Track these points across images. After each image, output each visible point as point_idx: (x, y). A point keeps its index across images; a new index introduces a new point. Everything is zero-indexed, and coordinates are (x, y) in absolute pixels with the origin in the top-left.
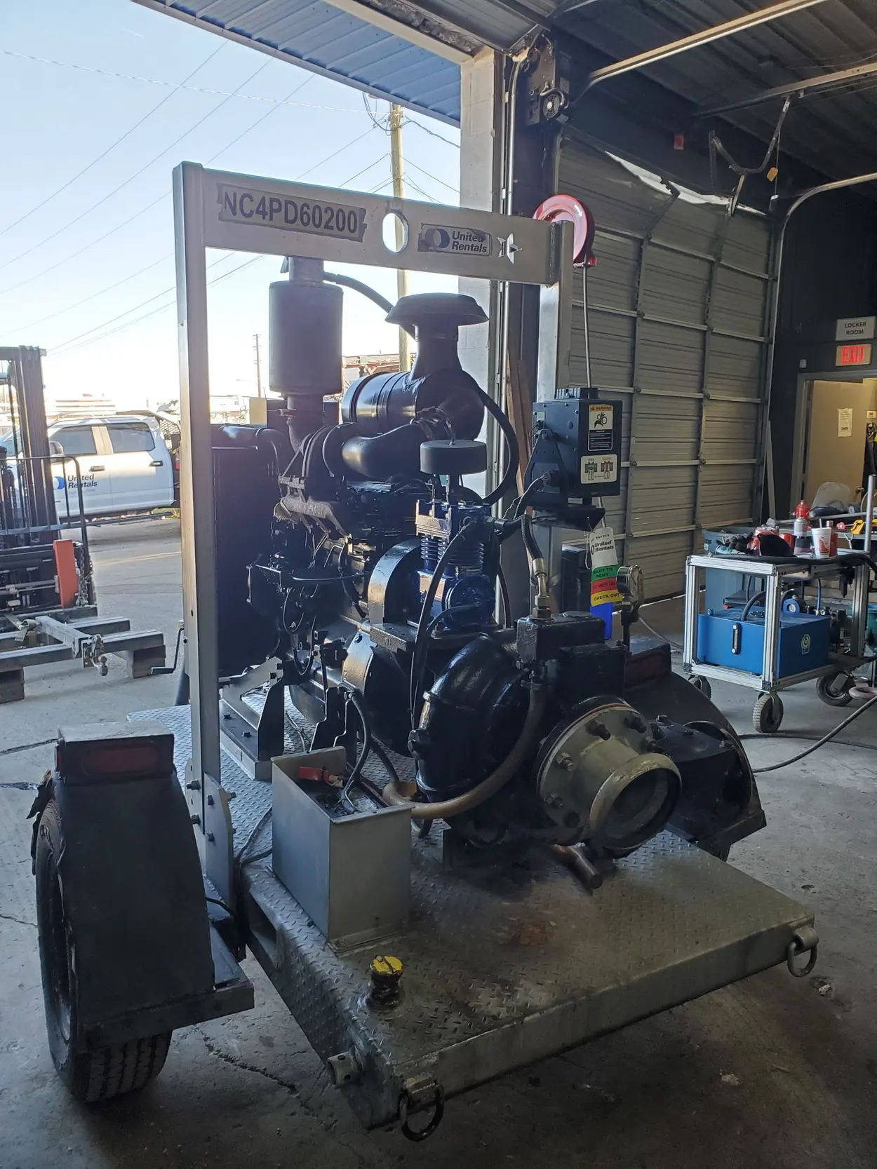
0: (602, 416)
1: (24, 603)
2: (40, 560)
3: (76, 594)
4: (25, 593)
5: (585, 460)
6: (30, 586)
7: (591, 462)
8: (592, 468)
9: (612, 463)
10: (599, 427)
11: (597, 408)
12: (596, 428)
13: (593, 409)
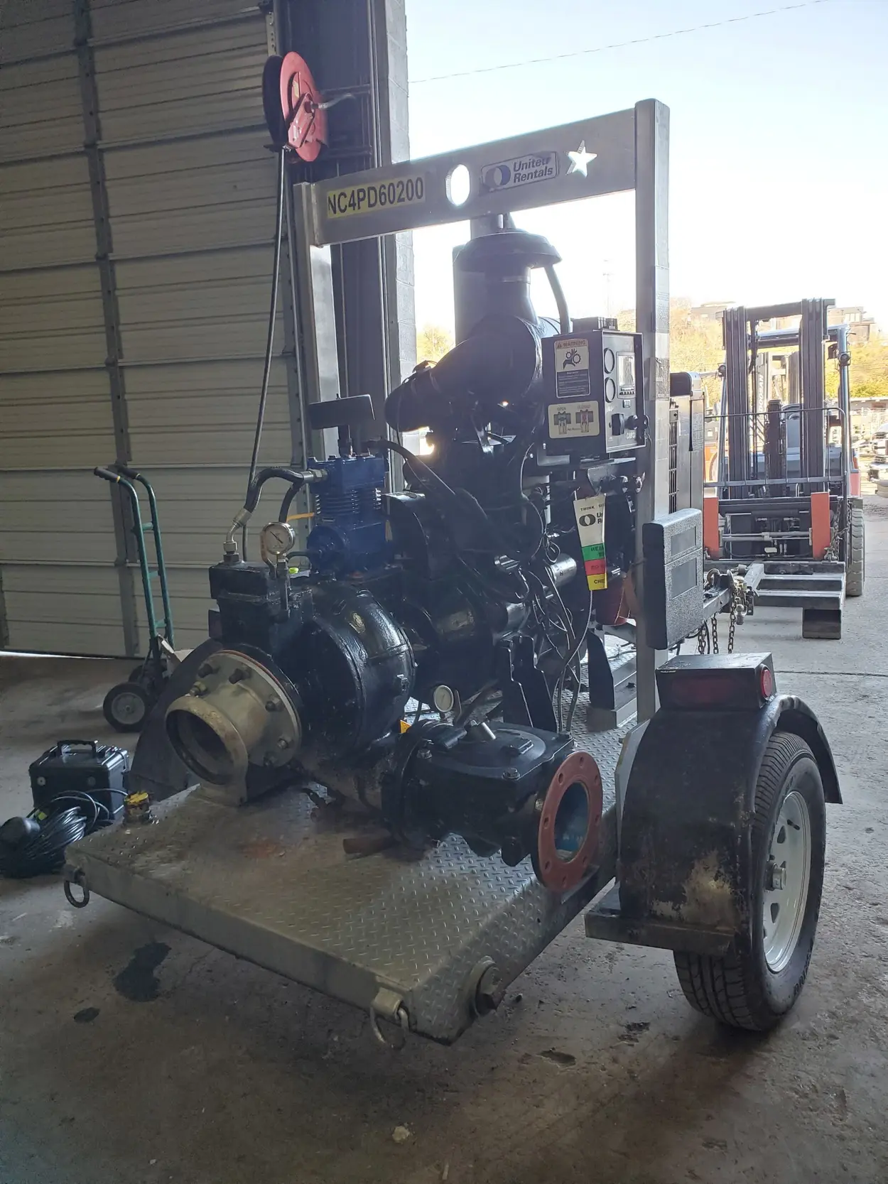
0: (573, 353)
1: (781, 551)
2: (797, 511)
3: (826, 549)
4: (782, 542)
5: (553, 409)
6: (787, 535)
7: (562, 412)
8: (563, 418)
9: (592, 412)
10: (569, 368)
11: (565, 345)
12: (566, 369)
13: (559, 347)
